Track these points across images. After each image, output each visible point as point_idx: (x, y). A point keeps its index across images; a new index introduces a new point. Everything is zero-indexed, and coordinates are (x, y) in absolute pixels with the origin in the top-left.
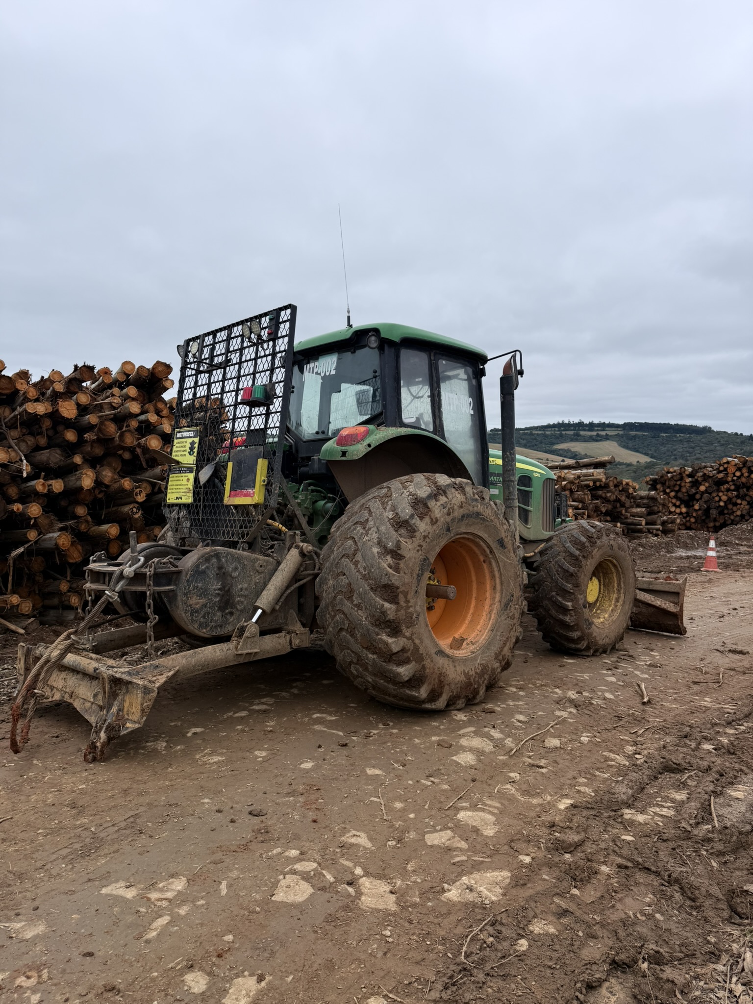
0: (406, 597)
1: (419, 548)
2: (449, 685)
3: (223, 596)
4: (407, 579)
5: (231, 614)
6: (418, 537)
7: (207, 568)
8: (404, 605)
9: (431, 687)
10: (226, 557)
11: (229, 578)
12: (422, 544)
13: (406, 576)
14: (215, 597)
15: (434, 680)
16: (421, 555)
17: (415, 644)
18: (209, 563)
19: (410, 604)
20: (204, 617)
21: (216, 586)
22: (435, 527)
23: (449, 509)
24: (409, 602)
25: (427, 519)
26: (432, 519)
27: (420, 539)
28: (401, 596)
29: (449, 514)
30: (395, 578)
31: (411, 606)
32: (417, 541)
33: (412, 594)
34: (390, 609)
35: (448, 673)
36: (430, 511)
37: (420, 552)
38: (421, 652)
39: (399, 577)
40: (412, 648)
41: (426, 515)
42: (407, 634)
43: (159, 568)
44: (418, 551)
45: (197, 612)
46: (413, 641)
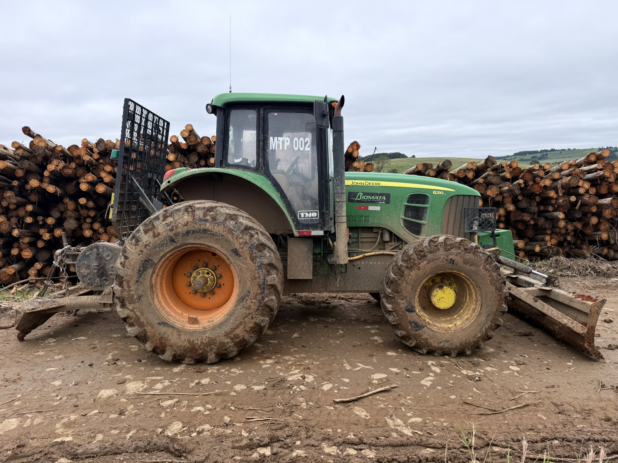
0: (128, 284)
1: (141, 253)
2: (171, 346)
3: (99, 270)
4: (129, 272)
5: (106, 280)
6: (140, 246)
7: (91, 254)
8: (127, 289)
9: (154, 345)
10: (103, 248)
11: (104, 260)
12: (143, 250)
13: (128, 271)
14: (95, 270)
15: (156, 340)
16: (142, 257)
17: (136, 315)
18: (92, 251)
19: (131, 289)
20: (89, 279)
21: (95, 264)
22: (156, 239)
23: (173, 227)
24: (130, 287)
25: (151, 233)
26: (154, 234)
27: (142, 246)
28: (125, 283)
29: (171, 230)
30: (121, 271)
31: (133, 290)
32: (139, 248)
33: (133, 282)
34: (117, 290)
35: (169, 338)
36: (155, 228)
37: (141, 255)
38: (142, 321)
39: (123, 270)
40: (134, 317)
41: (150, 231)
42: (130, 308)
43: (68, 252)
44: (139, 254)
45: (85, 276)
46: (135, 313)
